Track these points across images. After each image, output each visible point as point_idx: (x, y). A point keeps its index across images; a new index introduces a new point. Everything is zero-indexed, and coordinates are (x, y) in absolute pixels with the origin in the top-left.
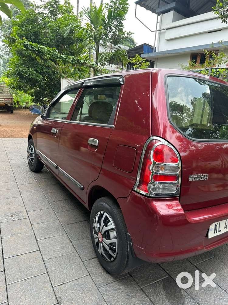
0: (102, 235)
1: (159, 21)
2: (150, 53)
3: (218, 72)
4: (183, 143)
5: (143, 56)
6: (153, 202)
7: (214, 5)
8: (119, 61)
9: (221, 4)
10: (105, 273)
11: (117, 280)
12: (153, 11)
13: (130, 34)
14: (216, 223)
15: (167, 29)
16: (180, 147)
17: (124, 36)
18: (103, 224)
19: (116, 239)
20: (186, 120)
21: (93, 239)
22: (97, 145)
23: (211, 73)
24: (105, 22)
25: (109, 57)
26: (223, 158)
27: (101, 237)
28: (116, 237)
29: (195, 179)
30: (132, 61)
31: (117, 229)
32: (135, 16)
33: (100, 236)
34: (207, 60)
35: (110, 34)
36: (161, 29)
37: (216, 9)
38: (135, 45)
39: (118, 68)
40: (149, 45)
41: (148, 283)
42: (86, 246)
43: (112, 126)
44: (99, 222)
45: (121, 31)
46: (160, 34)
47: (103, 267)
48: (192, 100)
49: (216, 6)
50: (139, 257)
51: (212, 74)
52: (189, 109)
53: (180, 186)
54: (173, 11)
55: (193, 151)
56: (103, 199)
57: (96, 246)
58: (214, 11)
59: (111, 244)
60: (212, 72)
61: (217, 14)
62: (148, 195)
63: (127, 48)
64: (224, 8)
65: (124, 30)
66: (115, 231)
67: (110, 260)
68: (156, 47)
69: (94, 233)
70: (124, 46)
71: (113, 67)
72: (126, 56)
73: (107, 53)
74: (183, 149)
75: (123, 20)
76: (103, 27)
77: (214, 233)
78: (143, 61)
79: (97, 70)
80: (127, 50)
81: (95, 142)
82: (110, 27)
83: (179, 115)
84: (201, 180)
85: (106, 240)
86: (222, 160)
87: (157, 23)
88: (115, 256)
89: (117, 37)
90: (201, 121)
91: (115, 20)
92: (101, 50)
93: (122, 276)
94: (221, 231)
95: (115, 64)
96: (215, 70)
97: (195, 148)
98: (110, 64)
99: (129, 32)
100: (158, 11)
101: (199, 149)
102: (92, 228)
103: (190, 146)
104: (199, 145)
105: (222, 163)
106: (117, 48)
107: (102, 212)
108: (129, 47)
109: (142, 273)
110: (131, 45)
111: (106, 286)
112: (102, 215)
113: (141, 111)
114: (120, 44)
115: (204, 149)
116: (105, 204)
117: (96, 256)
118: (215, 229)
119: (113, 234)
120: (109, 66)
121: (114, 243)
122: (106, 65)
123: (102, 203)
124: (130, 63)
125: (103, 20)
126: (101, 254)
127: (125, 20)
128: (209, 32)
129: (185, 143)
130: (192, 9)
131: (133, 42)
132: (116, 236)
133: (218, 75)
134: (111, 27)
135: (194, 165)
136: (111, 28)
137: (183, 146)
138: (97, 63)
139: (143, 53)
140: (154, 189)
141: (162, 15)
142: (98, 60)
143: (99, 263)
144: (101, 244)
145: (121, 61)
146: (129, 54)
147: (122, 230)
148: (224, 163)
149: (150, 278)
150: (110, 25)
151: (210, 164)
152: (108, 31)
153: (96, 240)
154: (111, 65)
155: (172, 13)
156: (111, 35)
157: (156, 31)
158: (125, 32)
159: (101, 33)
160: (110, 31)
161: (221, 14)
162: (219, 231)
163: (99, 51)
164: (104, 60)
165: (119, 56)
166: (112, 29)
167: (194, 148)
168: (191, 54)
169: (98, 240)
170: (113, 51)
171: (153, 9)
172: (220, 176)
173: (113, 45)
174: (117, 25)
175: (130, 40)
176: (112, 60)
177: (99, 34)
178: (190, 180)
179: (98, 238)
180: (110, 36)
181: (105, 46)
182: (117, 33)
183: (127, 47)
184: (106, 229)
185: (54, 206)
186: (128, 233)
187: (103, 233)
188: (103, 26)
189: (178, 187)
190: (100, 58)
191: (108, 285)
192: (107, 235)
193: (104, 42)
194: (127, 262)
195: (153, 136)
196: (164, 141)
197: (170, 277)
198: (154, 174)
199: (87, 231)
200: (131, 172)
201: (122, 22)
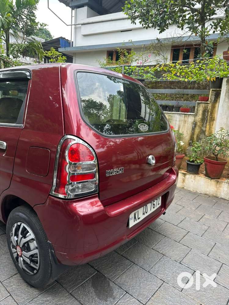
0: (21, 248)
1: (73, 15)
2: (67, 47)
3: (130, 69)
4: (100, 140)
5: (60, 50)
6: (73, 204)
7: (123, 4)
8: (34, 53)
9: (129, 6)
10: (29, 288)
11: (43, 291)
12: (67, 5)
13: (44, 25)
14: (135, 212)
15: (82, 24)
16: (98, 143)
17: (37, 27)
18: (20, 236)
19: (37, 249)
20: (103, 117)
21: (12, 254)
22: (5, 148)
23: (125, 70)
24: (14, 9)
25: (22, 48)
26: (138, 150)
27: (20, 251)
28: (37, 247)
29: (111, 174)
30: (47, 54)
31: (38, 238)
32: (48, 7)
33: (19, 249)
34: (122, 58)
35: (21, 23)
36: (77, 24)
37: (125, 10)
38: (52, 38)
39: (34, 61)
40: (65, 39)
41: (78, 284)
42: (5, 263)
43: (22, 126)
44: (16, 234)
45: (33, 21)
46: (76, 28)
47: (27, 282)
48: (108, 97)
49: (125, 7)
50: (63, 263)
51: (126, 71)
52: (106, 106)
53: (98, 182)
54: (87, 7)
55: (111, 146)
56: (18, 209)
57: (16, 261)
58: (124, 11)
59: (32, 256)
60: (125, 69)
61: (126, 15)
62: (67, 198)
63: (43, 41)
64: (132, 10)
65: (37, 21)
66: (35, 242)
67: (33, 272)
68: (73, 42)
69: (12, 247)
70: (39, 38)
71: (28, 59)
72: (42, 48)
73: (19, 44)
74: (101, 145)
75: (34, 10)
76: (11, 15)
77: (134, 221)
78: (60, 55)
79: (7, 62)
80: (43, 43)
81: (2, 145)
82: (20, 16)
83: (97, 113)
84: (117, 174)
85: (26, 253)
86: (137, 152)
87: (72, 17)
88: (37, 268)
89: (29, 27)
90: (120, 116)
91: (25, 9)
92: (12, 40)
93: (49, 285)
95: (31, 57)
96: (127, 67)
97: (113, 144)
98: (24, 57)
99: (43, 24)
100: (72, 5)
101: (118, 144)
102: (9, 242)
103: (107, 142)
104: (117, 140)
105: (138, 155)
106: (30, 40)
107: (19, 223)
108: (45, 40)
109: (70, 277)
110: (47, 37)
111: (31, 302)
112: (19, 227)
113: (57, 107)
114: (33, 35)
115: (121, 143)
116: (21, 214)
117: (17, 272)
118: (135, 218)
119: (33, 245)
120: (23, 59)
121: (35, 254)
122: (20, 58)
123: (17, 213)
124: (45, 56)
125: (12, 8)
126: (22, 268)
127: (36, 10)
128: (122, 31)
129: (102, 139)
130: (105, 7)
131: (48, 34)
132: (36, 246)
133: (130, 72)
134: (22, 16)
136: (21, 17)
137: (100, 142)
138: (8, 55)
139: (60, 47)
140: (73, 190)
141: (76, 10)
142: (10, 52)
143: (21, 278)
144: (21, 258)
145: (36, 54)
146: (45, 47)
147: (43, 239)
148: (139, 155)
149: (79, 279)
150: (20, 13)
151: (127, 157)
152: (18, 20)
153: (15, 255)
154: (25, 58)
156: (22, 24)
157: (71, 25)
158: (38, 23)
159: (10, 21)
160: (21, 20)
161: (130, 15)
162: (139, 219)
163: (10, 42)
164: (17, 51)
165: (33, 49)
166: (23, 19)
167: (112, 143)
168: (108, 51)
169: (18, 254)
170: (26, 43)
171: (66, 1)
172: (138, 166)
173: (25, 36)
174: (28, 14)
175: (46, 32)
176: (27, 51)
177: (7, 22)
178: (107, 175)
179: (17, 252)
180: (21, 26)
181: (15, 36)
182: (29, 23)
183: (42, 39)
184: (24, 240)
186: (48, 241)
187: (21, 246)
188: (11, 14)
189: (96, 184)
190: (12, 49)
191: (33, 300)
192: (26, 247)
193: (14, 32)
194: (51, 271)
195: (66, 135)
196: (79, 139)
197: (98, 273)
198: (71, 175)
199: (5, 246)
200: (46, 175)
201: (34, 11)
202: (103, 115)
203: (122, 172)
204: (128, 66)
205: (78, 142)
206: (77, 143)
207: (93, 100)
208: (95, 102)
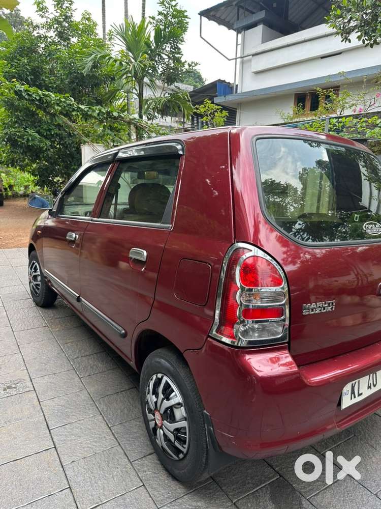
0: (161, 414)
1: (239, 42)
2: (228, 94)
3: (341, 122)
4: (289, 249)
5: (216, 100)
6: (245, 356)
7: (328, 11)
8: (177, 110)
9: (339, 12)
10: (170, 479)
11: (192, 491)
12: (230, 27)
13: (193, 65)
14: (354, 382)
15: (253, 55)
16: (285, 256)
17: (183, 68)
18: (161, 396)
19: (186, 420)
20: (292, 208)
21: (146, 422)
22: (144, 260)
23: (330, 126)
24: (151, 47)
25: (161, 104)
26: (358, 269)
27: (160, 419)
28: (185, 417)
29: (312, 311)
30: (198, 110)
31: (187, 403)
32: (201, 35)
33: (158, 416)
34: (322, 104)
35: (160, 67)
36: (245, 55)
37: (331, 20)
38: (203, 83)
39: (177, 121)
40: (226, 82)
41: (245, 492)
42: (135, 433)
43: (169, 227)
44: (155, 393)
45: (178, 60)
46: (242, 63)
47: (167, 470)
48: (300, 173)
49: (330, 15)
50: (225, 450)
51: (332, 126)
52: (296, 189)
53: (288, 324)
54: (262, 25)
55: (307, 261)
56: (160, 353)
57: (152, 433)
58: (328, 23)
59: (178, 430)
60: (330, 124)
61: (333, 28)
62: (236, 344)
63: (191, 88)
64: (344, 18)
65: (183, 60)
66: (183, 408)
67: (178, 457)
68: (237, 86)
69: (147, 411)
70: (184, 85)
71: (168, 121)
72: (189, 101)
73: (157, 99)
74: (290, 259)
75: (180, 44)
76: (147, 56)
77: (351, 399)
78: (218, 109)
79: (140, 128)
80: (191, 92)
81: (141, 254)
82: (159, 55)
83: (282, 201)
84: (322, 311)
85: (168, 424)
86: (356, 273)
87: (237, 45)
88: (185, 451)
89: (172, 71)
90: (318, 208)
91: (167, 44)
92: (147, 93)
93: (200, 483)
94: (362, 394)
95: (172, 116)
96: (335, 120)
97: (310, 257)
98: (162, 117)
99: (192, 63)
100: (238, 27)
101: (318, 258)
102: (144, 403)
103: (302, 253)
104: (317, 251)
105: (358, 278)
106: (172, 90)
107: (160, 376)
108: (193, 87)
109: (234, 476)
110: (196, 82)
111: (173, 504)
112: (159, 381)
113: (216, 196)
114: (177, 82)
115: (325, 256)
116: (163, 361)
117: (153, 451)
118: (353, 392)
119: (180, 413)
120: (161, 120)
121: (182, 428)
122: (157, 118)
123: (158, 360)
124: (195, 113)
125: (148, 45)
126: (162, 446)
127: (183, 43)
128: (323, 57)
129: (293, 247)
130: (293, 21)
131: (199, 78)
132: (185, 415)
133: (340, 129)
134: (162, 55)
135: (311, 285)
136: (161, 57)
137: (289, 253)
138: (141, 117)
139: (217, 96)
140: (245, 333)
141: (244, 33)
142: (143, 111)
143: (158, 462)
144: (161, 430)
145: (180, 110)
146: (194, 98)
147: (195, 406)
148: (360, 278)
149: (249, 483)
150: (160, 52)
151: (337, 281)
152: (156, 62)
153: (152, 424)
154: (164, 118)
155: (260, 29)
156: (162, 68)
157: (236, 59)
158: (186, 62)
159: (145, 66)
160: (160, 62)
161: (340, 28)
162: (360, 395)
163: (144, 95)
164: (153, 109)
165: (176, 103)
166: (164, 59)
167: (308, 256)
168: (296, 94)
169: (156, 424)
170: (167, 95)
171: (229, 22)
172: (356, 299)
173: (166, 85)
174: (171, 51)
175: (195, 74)
176: (165, 109)
177: (142, 67)
178: (305, 312)
179: (154, 420)
180: (160, 70)
181: (152, 85)
182: (172, 65)
183: (189, 86)
184: (167, 404)
185: (78, 366)
186: (205, 411)
187: (162, 411)
188: (147, 54)
189: (285, 327)
190: (146, 106)
191: (177, 501)
192: (169, 415)
193: (150, 80)
194: (207, 459)
195: (237, 242)
196: (256, 249)
197: (281, 478)
198: (243, 308)
199: (136, 407)
200: (204, 304)
201: (179, 46)
202: (292, 205)
203: (332, 309)
204: (336, 118)
205: (256, 255)
206: (254, 256)
207: (274, 181)
208: (279, 184)
